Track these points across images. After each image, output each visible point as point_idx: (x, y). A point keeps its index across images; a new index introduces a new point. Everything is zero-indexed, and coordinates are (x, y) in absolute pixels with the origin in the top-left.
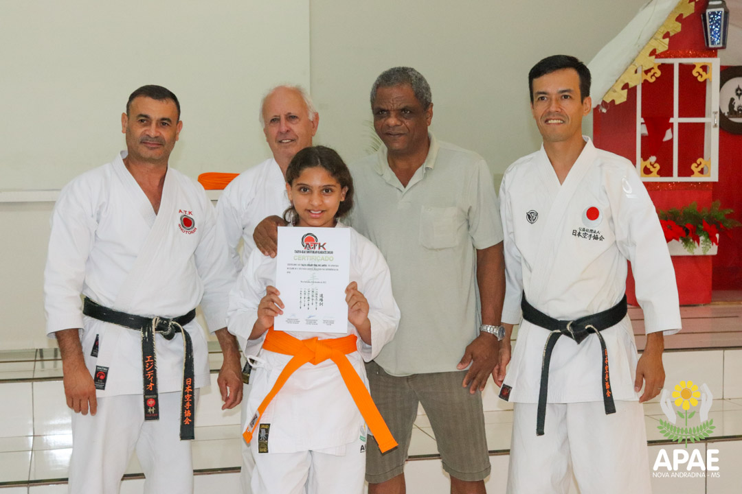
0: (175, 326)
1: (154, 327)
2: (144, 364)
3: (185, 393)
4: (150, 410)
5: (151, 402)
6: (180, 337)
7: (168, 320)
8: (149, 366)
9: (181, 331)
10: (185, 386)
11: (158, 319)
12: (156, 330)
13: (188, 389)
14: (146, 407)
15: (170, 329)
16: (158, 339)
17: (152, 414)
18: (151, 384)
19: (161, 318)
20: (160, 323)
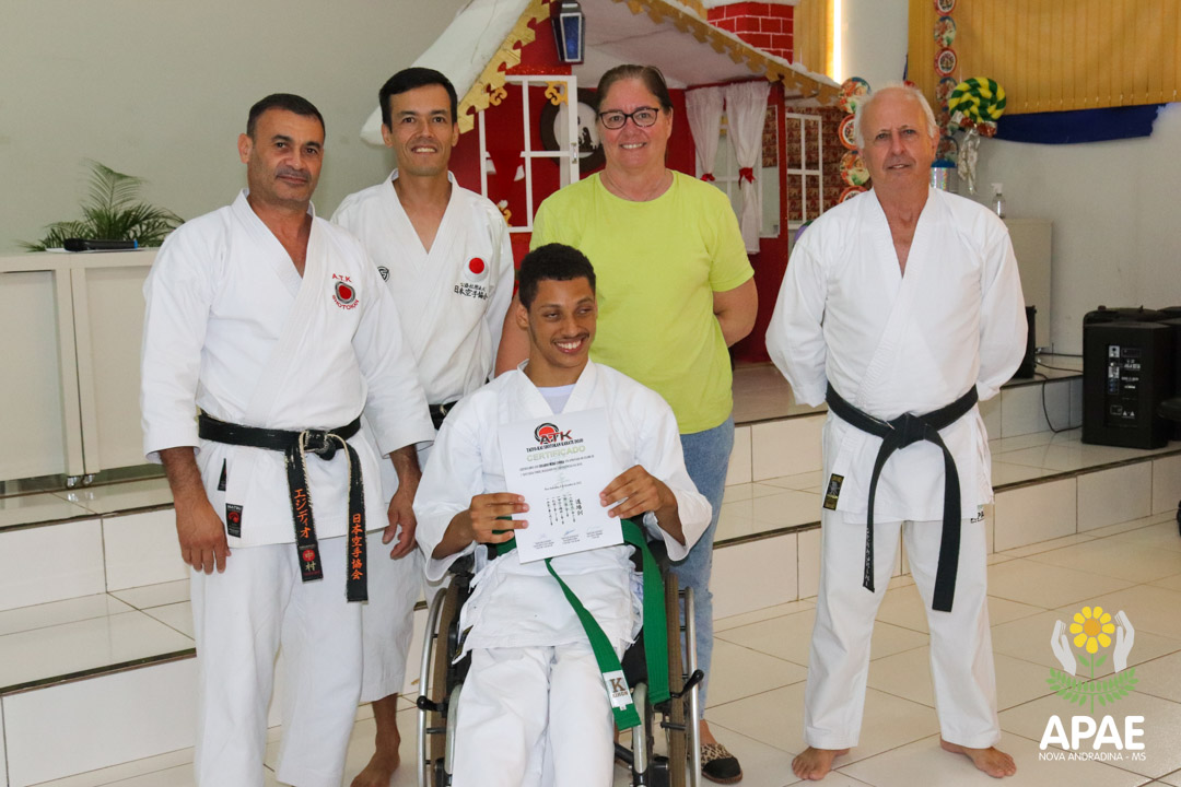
0: (335, 440)
1: (301, 447)
2: (293, 502)
3: (351, 535)
4: (308, 567)
5: (309, 555)
6: (342, 456)
7: (322, 433)
8: (301, 504)
9: (343, 447)
10: (352, 525)
11: (307, 433)
12: (305, 449)
13: (357, 529)
14: (303, 563)
15: (326, 444)
16: (312, 463)
17: (311, 570)
18: (307, 529)
19: (313, 432)
20: (310, 439)
